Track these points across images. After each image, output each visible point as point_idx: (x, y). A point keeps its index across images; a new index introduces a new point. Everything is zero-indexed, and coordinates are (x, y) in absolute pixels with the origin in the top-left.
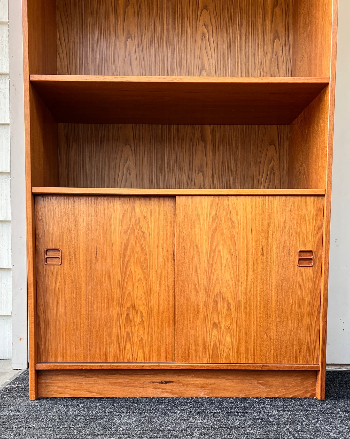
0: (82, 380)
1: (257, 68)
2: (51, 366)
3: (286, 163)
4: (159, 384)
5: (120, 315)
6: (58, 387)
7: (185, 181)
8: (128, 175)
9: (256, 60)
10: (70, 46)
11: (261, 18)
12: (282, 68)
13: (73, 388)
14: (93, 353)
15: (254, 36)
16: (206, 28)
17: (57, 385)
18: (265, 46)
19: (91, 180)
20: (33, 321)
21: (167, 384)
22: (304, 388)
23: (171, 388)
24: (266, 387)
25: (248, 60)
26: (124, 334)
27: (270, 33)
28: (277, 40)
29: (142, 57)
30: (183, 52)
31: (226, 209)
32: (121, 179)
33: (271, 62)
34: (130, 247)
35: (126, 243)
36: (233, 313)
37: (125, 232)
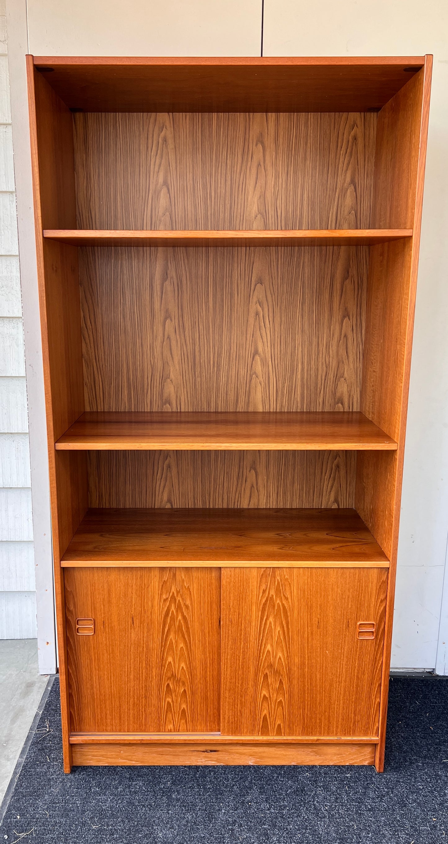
0: (120, 749)
1: (321, 353)
2: (86, 740)
3: (354, 460)
4: (203, 753)
5: (159, 686)
6: (94, 756)
7: (235, 479)
8: (169, 473)
9: (320, 342)
10: (97, 329)
11: (328, 293)
12: (352, 352)
13: (110, 757)
14: (131, 722)
15: (318, 315)
17: (93, 753)
18: (332, 327)
19: (125, 479)
20: (65, 697)
21: (212, 753)
22: (362, 756)
23: (216, 756)
24: (320, 756)
25: (311, 344)
26: (164, 705)
27: (338, 311)
28: (346, 319)
29: (183, 340)
30: (233, 334)
31: (278, 580)
32: (160, 478)
33: (339, 344)
34: (170, 615)
35: (166, 611)
36: (286, 686)
37: (165, 600)
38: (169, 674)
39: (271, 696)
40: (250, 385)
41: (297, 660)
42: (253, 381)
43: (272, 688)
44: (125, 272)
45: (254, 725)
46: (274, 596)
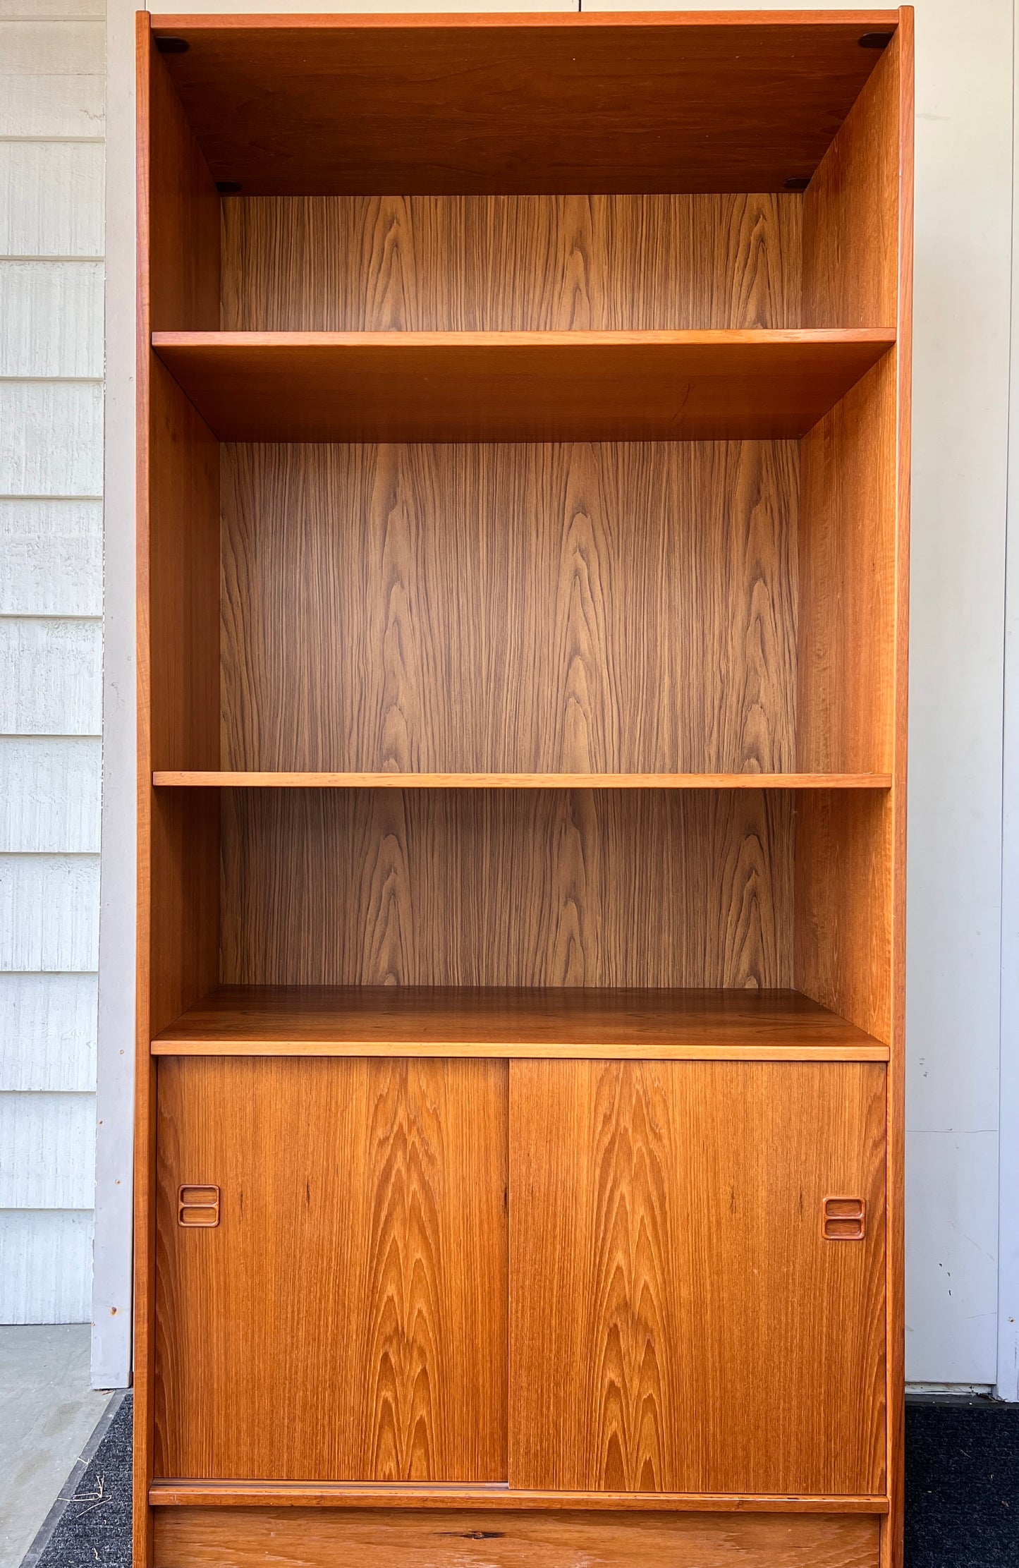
0: (268, 1525)
1: (710, 652)
2: (188, 1498)
3: (789, 880)
4: (466, 1540)
5: (366, 1358)
6: (205, 1544)
7: (534, 921)
8: (393, 908)
9: (706, 631)
10: (252, 605)
11: (720, 532)
12: (775, 649)
13: (245, 1547)
14: (297, 1455)
15: (701, 575)
16: (582, 556)
17: (204, 1537)
18: (730, 599)
19: (300, 922)
21: (489, 1540)
22: (849, 1551)
23: (497, 1550)
24: (748, 1550)
25: (688, 633)
26: (376, 1408)
27: (741, 568)
28: (759, 584)
29: (426, 627)
30: (527, 613)
32: (374, 918)
33: (745, 635)
34: (393, 1180)
35: (384, 1169)
36: (660, 1359)
37: (382, 1143)
38: (388, 1329)
39: (628, 1385)
40: (563, 720)
41: (684, 1293)
42: (570, 711)
43: (630, 1363)
44: (312, 491)
45: (588, 1461)
46: (630, 1130)
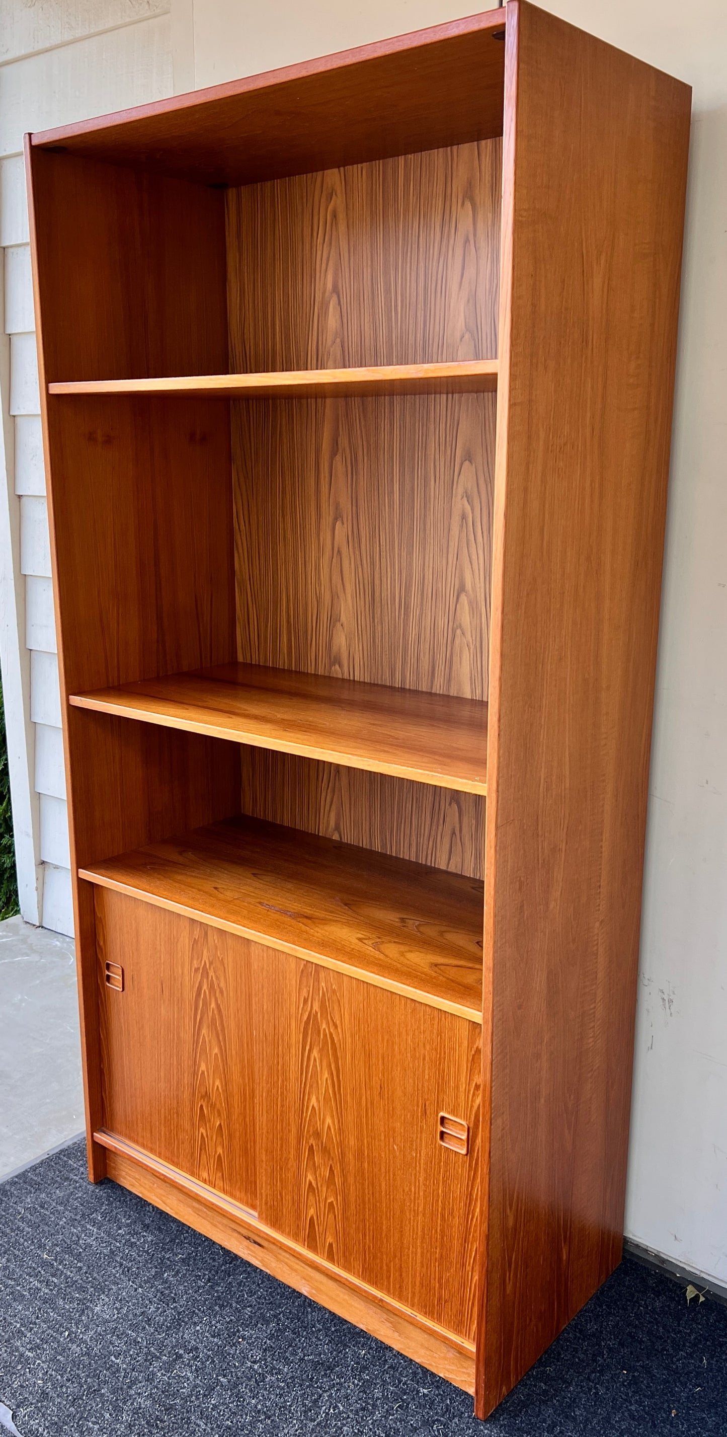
2: (114, 1146)
4: (245, 1240)
5: (192, 1104)
6: (127, 1174)
14: (163, 1147)
16: (468, 501)
17: (126, 1170)
21: (256, 1245)
22: (464, 1373)
23: (261, 1254)
24: (400, 1335)
26: (198, 1136)
29: (358, 559)
30: (427, 551)
34: (202, 996)
35: (198, 988)
36: (338, 1180)
37: (197, 970)
38: (203, 1091)
39: (320, 1188)
40: (452, 649)
41: (352, 1143)
42: (457, 641)
43: (320, 1174)
45: (298, 1226)
46: (319, 1014)
